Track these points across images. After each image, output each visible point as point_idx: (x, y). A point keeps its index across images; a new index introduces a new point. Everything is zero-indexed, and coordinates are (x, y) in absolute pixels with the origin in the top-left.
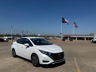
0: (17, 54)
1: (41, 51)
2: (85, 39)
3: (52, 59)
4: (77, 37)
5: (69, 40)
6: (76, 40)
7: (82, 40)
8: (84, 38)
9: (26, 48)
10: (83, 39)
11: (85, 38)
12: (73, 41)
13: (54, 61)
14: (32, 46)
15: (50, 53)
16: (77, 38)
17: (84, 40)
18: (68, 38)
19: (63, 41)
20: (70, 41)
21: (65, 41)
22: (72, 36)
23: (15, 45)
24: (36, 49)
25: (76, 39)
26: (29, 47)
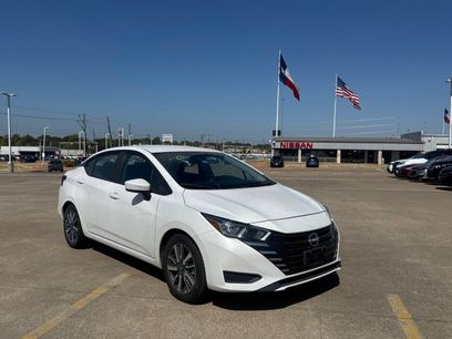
0: (88, 232)
1: (215, 221)
2: (380, 159)
3: (275, 263)
4: (342, 151)
5: (304, 165)
6: (335, 161)
7: (361, 165)
8: (377, 151)
9: (135, 202)
10: (370, 157)
11: (380, 153)
12: (322, 165)
13: (286, 273)
14: (167, 191)
15: (264, 231)
16: (339, 152)
17: (377, 163)
18: (300, 152)
19: (273, 166)
20: (308, 166)
21: (281, 165)
22: (316, 146)
23: (80, 187)
24: (186, 207)
25: (339, 159)
26: (148, 198)
